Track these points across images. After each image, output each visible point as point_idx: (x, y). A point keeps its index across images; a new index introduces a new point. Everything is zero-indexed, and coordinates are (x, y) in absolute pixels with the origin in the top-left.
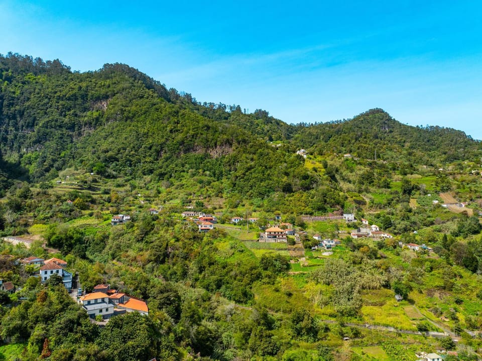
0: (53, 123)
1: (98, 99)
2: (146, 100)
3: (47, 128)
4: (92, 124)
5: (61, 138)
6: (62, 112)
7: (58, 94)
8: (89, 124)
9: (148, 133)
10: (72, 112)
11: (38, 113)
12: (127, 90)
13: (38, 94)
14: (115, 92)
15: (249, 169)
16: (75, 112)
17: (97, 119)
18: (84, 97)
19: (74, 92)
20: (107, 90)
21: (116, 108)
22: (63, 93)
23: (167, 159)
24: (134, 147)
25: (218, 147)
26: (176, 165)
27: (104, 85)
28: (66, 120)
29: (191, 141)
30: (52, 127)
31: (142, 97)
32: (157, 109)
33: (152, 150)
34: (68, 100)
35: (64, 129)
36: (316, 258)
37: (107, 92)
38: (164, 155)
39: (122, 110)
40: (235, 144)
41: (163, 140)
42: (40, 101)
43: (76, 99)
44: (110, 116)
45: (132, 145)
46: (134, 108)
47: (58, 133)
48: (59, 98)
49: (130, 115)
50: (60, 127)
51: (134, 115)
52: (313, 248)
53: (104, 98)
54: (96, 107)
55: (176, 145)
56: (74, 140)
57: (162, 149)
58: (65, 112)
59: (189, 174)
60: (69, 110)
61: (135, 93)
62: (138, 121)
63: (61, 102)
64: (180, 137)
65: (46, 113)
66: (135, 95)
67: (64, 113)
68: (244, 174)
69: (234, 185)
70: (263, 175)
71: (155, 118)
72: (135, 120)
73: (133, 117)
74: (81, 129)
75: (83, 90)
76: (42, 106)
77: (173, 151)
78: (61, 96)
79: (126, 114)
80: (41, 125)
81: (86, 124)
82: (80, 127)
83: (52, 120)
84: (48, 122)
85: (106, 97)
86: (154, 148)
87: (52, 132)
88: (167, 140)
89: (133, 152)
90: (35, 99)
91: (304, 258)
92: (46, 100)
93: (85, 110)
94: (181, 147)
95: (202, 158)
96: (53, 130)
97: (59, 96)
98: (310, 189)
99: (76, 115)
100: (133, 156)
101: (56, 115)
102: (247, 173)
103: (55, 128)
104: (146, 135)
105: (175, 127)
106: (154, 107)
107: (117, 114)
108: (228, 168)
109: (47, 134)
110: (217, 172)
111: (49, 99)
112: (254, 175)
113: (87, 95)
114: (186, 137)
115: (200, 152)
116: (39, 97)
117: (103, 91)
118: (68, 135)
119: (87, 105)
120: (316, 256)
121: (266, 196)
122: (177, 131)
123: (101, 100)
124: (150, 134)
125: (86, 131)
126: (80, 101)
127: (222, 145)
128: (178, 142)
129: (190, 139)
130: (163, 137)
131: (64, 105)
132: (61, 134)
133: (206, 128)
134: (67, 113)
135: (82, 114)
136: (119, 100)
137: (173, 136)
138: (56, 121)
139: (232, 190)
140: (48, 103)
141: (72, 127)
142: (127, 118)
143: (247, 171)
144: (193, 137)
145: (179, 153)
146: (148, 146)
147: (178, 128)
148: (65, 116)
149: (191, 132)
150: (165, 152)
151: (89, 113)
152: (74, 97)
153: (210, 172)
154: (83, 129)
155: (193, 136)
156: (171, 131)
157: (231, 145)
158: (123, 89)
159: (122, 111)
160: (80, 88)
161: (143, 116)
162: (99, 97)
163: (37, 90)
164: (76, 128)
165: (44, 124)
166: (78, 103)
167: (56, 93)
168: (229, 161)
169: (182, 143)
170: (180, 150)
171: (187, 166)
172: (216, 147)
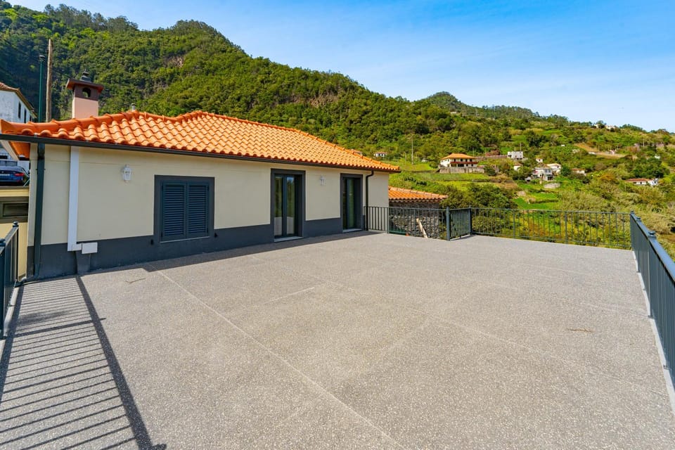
0: (117, 78)
1: (172, 55)
2: (229, 54)
3: (110, 83)
4: (165, 80)
5: (128, 94)
6: (129, 67)
7: (124, 48)
8: (162, 81)
9: (234, 85)
10: (141, 67)
11: (98, 67)
12: (207, 44)
13: (98, 47)
14: (193, 46)
15: (366, 113)
16: (144, 67)
17: (172, 75)
18: (156, 52)
19: (143, 46)
20: (182, 45)
21: (195, 61)
22: (130, 47)
23: (260, 110)
24: (219, 97)
25: (320, 96)
26: (272, 115)
27: (178, 41)
28: (134, 75)
29: (287, 90)
30: (115, 82)
31: (224, 51)
32: (243, 62)
33: (241, 101)
34: (136, 55)
35: (131, 85)
36: (539, 192)
37: (182, 48)
38: (255, 107)
39: (201, 62)
40: (341, 91)
41: (254, 90)
42: (100, 55)
43: (145, 54)
44: (187, 70)
45: (216, 95)
46: (215, 61)
47: (124, 89)
48: (124, 52)
49: (212, 68)
50: (127, 82)
51: (216, 69)
52: (526, 179)
53: (179, 53)
54: (170, 64)
55: (269, 95)
56: (145, 97)
57: (252, 100)
58: (132, 67)
59: (290, 123)
60: (137, 65)
61: (216, 47)
62: (221, 75)
63: (126, 56)
64: (273, 87)
65: (108, 67)
66: (216, 49)
67: (130, 69)
68: (360, 118)
69: (350, 130)
70: (385, 118)
71: (241, 71)
72: (219, 73)
73: (215, 70)
74: (153, 86)
75: (154, 45)
76: (104, 59)
77: (266, 103)
78: (127, 50)
79: (206, 67)
80: (101, 79)
81: (158, 81)
82: (152, 84)
83: (116, 75)
84: (111, 76)
85: (182, 53)
86: (244, 98)
87: (116, 87)
88: (258, 90)
89: (218, 101)
90: (94, 52)
91: (523, 192)
92: (108, 54)
93: (157, 66)
94: (275, 97)
95: (302, 107)
96: (117, 85)
97: (124, 50)
98: (451, 129)
99: (146, 71)
100: (219, 105)
101: (121, 70)
102: (363, 117)
103: (120, 83)
104: (233, 86)
105: (266, 77)
106: (240, 60)
107: (195, 67)
108: (336, 115)
109: (111, 90)
110: (324, 118)
111: (111, 53)
112: (372, 119)
113: (158, 51)
114: (281, 86)
115: (299, 102)
116: (99, 50)
117: (177, 47)
118: (136, 92)
119: (159, 61)
120: (539, 189)
121: (394, 140)
122: (269, 81)
123: (175, 56)
124: (237, 85)
125: (158, 88)
126: (150, 57)
127: (325, 94)
128: (271, 92)
129: (285, 88)
130: (253, 87)
131: (130, 60)
132: (128, 90)
133: (303, 77)
134: (135, 68)
135: (152, 71)
136: (198, 54)
137: (265, 86)
138: (122, 75)
139: (348, 136)
140: (110, 57)
141: (141, 83)
142: (208, 72)
143: (363, 115)
144: (289, 87)
145: (274, 104)
146: (236, 97)
147: (271, 79)
148: (132, 71)
149: (286, 82)
150: (257, 104)
151: (161, 70)
152: (143, 52)
153: (316, 119)
154: (155, 86)
155: (289, 85)
156: (262, 82)
157: (336, 93)
158: (202, 43)
159: (202, 65)
160: (150, 43)
161: (227, 70)
162: (173, 52)
163: (96, 43)
164: (147, 85)
165: (106, 78)
166: (148, 58)
167: (120, 47)
168: (337, 109)
169: (277, 93)
170: (275, 100)
171: (286, 116)
172: (317, 96)
